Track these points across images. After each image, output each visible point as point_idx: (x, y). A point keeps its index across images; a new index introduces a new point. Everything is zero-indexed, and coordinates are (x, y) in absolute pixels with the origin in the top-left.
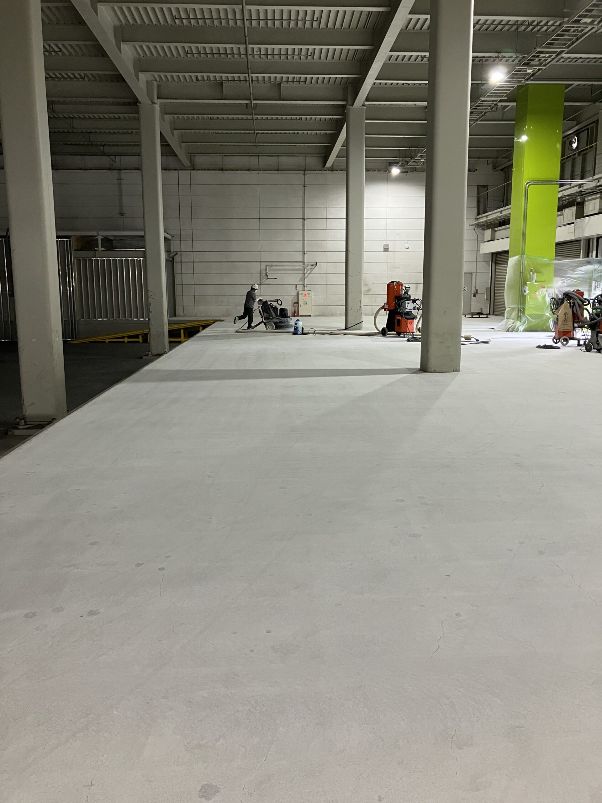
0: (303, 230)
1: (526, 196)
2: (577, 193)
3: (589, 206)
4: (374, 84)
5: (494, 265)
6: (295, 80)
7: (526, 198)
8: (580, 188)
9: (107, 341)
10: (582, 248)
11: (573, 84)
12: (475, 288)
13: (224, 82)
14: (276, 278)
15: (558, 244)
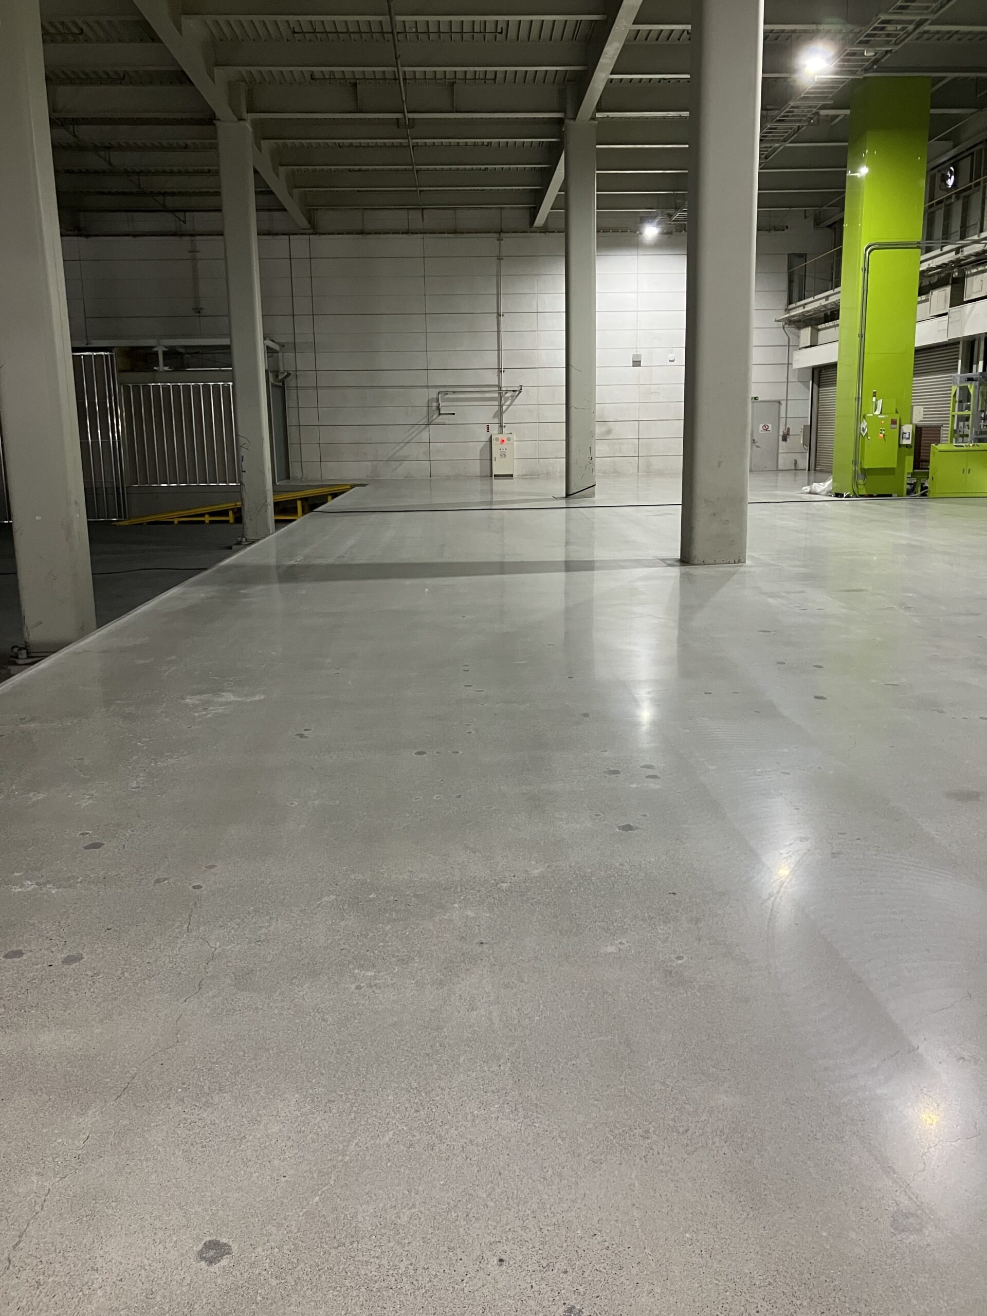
0: (499, 332)
1: (866, 270)
2: (952, 262)
3: (972, 284)
4: (611, 82)
5: (815, 386)
6: (477, 78)
7: (866, 272)
8: (957, 253)
9: (176, 521)
10: (960, 356)
11: (944, 78)
12: (786, 425)
13: (358, 81)
14: (454, 414)
15: (919, 351)
